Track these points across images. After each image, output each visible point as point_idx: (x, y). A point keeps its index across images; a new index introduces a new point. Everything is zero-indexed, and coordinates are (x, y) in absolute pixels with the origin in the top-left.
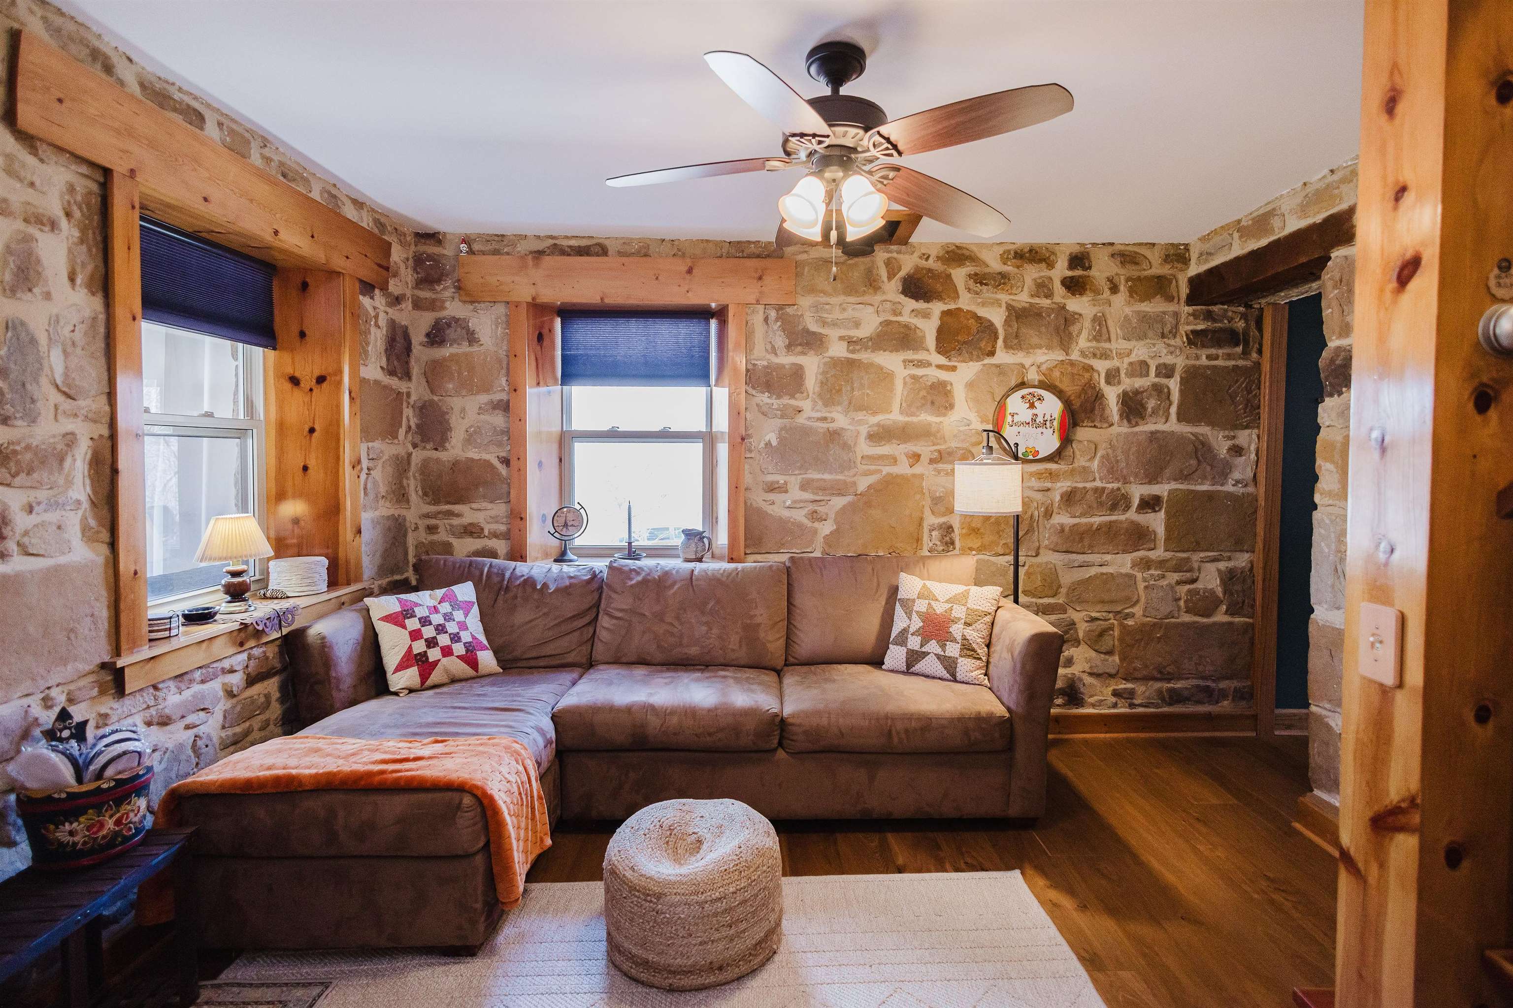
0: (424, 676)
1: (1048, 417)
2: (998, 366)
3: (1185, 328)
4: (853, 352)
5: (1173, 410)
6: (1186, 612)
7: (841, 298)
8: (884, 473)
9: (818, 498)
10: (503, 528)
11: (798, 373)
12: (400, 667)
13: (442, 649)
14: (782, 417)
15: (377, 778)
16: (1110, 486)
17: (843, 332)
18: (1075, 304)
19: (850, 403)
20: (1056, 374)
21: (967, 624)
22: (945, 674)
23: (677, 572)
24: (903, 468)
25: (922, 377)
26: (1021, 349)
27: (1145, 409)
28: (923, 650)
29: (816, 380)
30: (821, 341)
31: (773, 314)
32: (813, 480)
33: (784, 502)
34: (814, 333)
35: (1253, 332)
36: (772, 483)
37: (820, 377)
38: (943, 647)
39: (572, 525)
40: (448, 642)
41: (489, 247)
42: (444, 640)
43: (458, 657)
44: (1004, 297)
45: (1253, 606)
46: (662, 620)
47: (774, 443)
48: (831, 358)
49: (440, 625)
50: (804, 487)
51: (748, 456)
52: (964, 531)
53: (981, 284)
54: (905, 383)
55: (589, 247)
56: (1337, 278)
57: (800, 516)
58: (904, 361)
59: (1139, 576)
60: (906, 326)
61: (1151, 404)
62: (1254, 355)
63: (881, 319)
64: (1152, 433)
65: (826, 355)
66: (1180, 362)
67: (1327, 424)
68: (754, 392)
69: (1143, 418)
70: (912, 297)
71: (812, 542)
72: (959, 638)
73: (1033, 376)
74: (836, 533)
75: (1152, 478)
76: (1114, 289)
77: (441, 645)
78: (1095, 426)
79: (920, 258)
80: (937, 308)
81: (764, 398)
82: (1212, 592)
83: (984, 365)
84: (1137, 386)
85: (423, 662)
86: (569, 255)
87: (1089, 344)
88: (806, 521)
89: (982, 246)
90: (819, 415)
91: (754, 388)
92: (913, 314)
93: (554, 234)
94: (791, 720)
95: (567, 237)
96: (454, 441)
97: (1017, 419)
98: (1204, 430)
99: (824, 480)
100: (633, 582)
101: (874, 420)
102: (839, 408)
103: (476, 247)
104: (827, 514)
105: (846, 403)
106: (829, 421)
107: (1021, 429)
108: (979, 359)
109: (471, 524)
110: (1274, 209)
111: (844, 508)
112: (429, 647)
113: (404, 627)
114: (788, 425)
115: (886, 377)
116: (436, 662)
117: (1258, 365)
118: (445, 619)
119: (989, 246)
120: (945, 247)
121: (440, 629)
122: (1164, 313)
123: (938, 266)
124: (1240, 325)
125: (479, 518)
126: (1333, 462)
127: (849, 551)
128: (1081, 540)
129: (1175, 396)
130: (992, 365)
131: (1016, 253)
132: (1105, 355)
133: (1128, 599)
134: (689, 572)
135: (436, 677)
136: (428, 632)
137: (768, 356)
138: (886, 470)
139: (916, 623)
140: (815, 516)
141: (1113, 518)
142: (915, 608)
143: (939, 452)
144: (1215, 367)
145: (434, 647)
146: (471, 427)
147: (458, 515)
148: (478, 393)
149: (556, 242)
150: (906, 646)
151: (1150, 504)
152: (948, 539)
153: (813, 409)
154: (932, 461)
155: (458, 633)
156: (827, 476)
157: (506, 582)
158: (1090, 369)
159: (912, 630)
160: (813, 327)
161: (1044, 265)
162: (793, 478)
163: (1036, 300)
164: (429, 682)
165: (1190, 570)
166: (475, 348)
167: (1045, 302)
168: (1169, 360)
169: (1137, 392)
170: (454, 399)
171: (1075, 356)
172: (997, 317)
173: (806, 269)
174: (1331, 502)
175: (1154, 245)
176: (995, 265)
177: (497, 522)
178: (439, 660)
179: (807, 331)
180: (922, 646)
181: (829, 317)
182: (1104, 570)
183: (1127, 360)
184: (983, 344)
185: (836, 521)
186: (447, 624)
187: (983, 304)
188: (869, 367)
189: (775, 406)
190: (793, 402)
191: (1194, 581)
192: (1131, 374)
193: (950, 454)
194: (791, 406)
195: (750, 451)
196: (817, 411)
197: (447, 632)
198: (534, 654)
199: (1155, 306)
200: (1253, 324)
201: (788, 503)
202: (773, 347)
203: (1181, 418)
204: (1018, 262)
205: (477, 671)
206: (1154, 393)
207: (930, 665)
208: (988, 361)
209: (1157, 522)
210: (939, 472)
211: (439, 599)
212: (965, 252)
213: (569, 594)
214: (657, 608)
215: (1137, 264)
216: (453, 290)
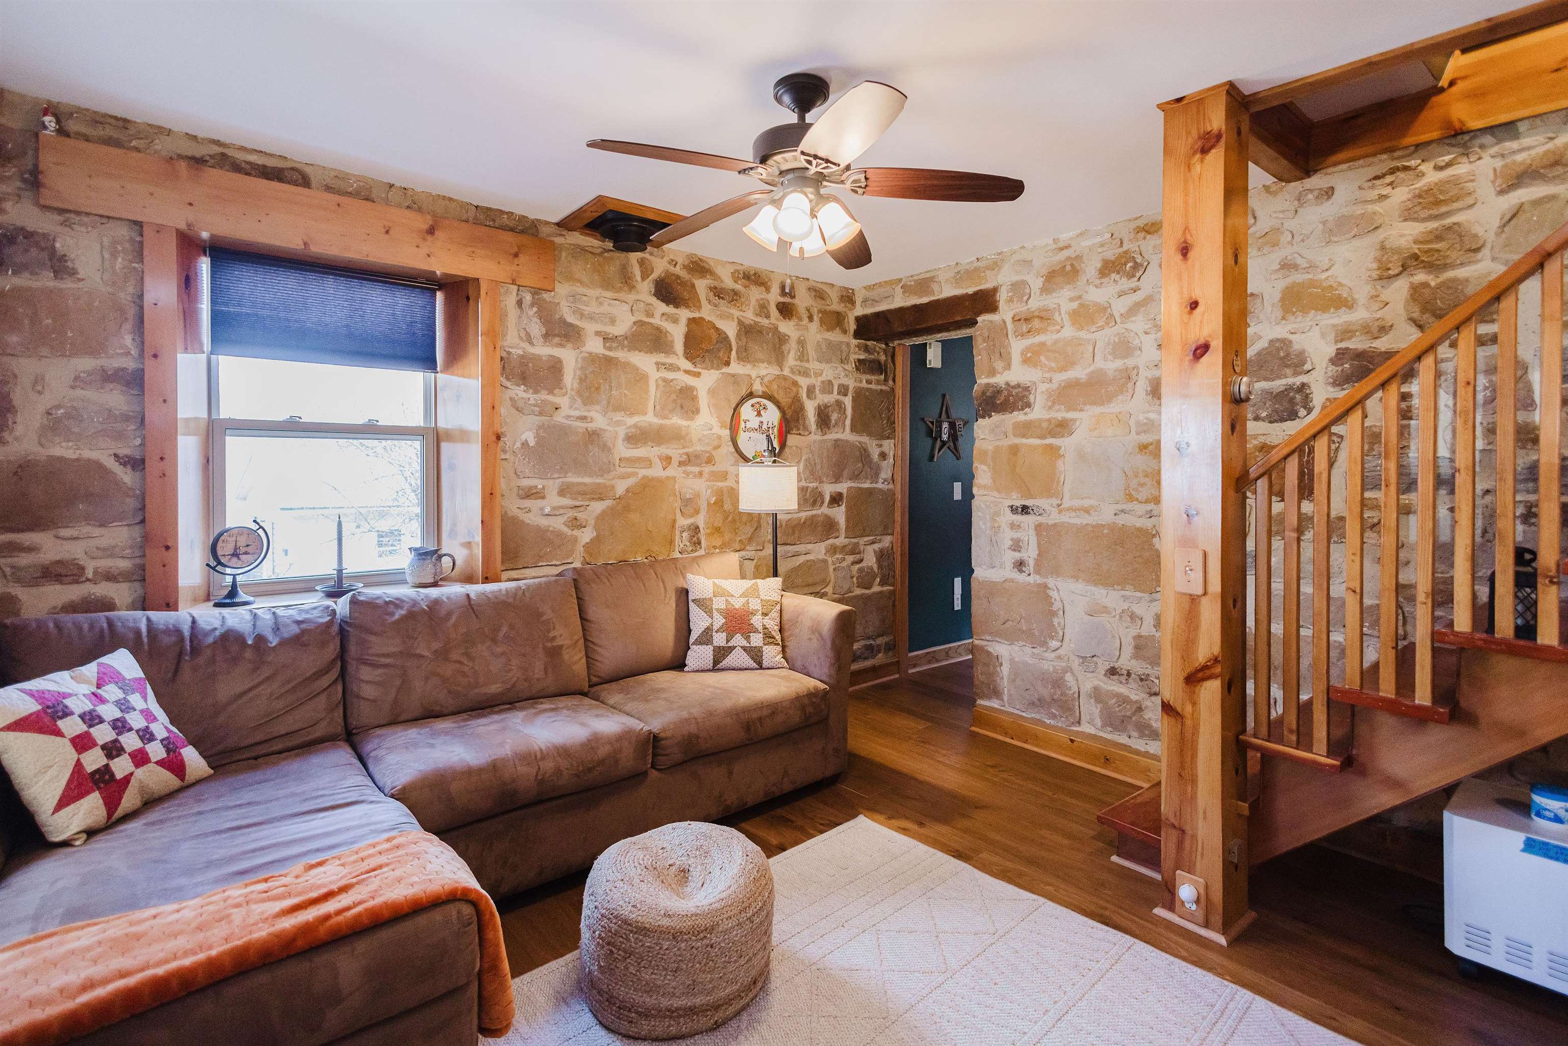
0: (111, 803)
1: (770, 425)
2: (733, 376)
3: (854, 357)
4: (610, 349)
5: (848, 422)
6: (858, 587)
7: (598, 292)
8: (640, 476)
9: (577, 503)
10: (124, 564)
11: (555, 368)
12: (67, 799)
13: (133, 755)
14: (540, 414)
15: (322, 930)
16: (811, 485)
17: (599, 327)
18: (786, 327)
19: (609, 403)
20: (775, 387)
21: (765, 614)
22: (752, 664)
23: (448, 598)
24: (656, 471)
25: (672, 381)
26: (749, 362)
27: (830, 421)
28: (730, 644)
29: (575, 375)
30: (579, 334)
31: (528, 298)
32: (573, 484)
33: (542, 509)
34: (571, 325)
35: (890, 365)
36: (531, 488)
37: (578, 373)
38: (748, 638)
39: (246, 553)
40: (138, 744)
41: (99, 132)
42: (131, 742)
43: (157, 763)
44: (736, 313)
45: (894, 577)
46: (447, 659)
47: (532, 443)
48: (590, 354)
49: (117, 720)
50: (562, 492)
51: (503, 457)
52: (709, 531)
53: (719, 298)
54: (657, 386)
55: (281, 170)
56: (986, 334)
57: (558, 524)
58: (657, 364)
59: (830, 560)
60: (658, 329)
61: (834, 417)
62: (891, 382)
63: (634, 319)
64: (836, 441)
65: (583, 349)
66: (851, 384)
67: (982, 437)
68: (508, 384)
69: (829, 428)
70: (663, 300)
71: (572, 551)
72: (760, 628)
73: (758, 388)
74: (597, 541)
75: (837, 479)
76: (811, 318)
77: (129, 749)
78: (800, 434)
79: (669, 263)
80: (684, 314)
81: (519, 392)
82: (871, 568)
83: (723, 373)
84: (826, 401)
85: (106, 783)
86: (248, 174)
87: (796, 363)
88: (565, 529)
89: (718, 262)
90: (577, 413)
91: (508, 379)
92: (664, 318)
93: (222, 139)
94: (662, 735)
95: (243, 149)
96: (19, 430)
97: (749, 425)
98: (865, 439)
99: (585, 484)
100: (397, 617)
101: (632, 421)
102: (598, 407)
103: (72, 126)
104: (587, 521)
105: (605, 402)
106: (589, 420)
107: (752, 434)
108: (718, 368)
109: (59, 562)
110: (934, 277)
111: (604, 512)
112: (110, 756)
113: (58, 733)
114: (546, 423)
115: (641, 378)
116: (127, 779)
117: (893, 389)
118: (122, 711)
119: (724, 264)
120: (690, 256)
121: (120, 726)
122: (842, 342)
123: (683, 274)
124: (883, 358)
125: (75, 551)
126: (986, 464)
127: (609, 559)
128: (793, 533)
129: (849, 412)
130: (729, 374)
131: (744, 273)
132: (805, 373)
133: (824, 581)
134: (465, 598)
135: (130, 800)
136: (103, 734)
137: (523, 345)
138: (642, 472)
139: (719, 621)
140: (576, 524)
141: (814, 512)
142: (714, 606)
143: (687, 454)
144: (870, 389)
145: (118, 755)
146: (58, 407)
147: (30, 549)
148: (74, 354)
149: (226, 151)
150: (712, 644)
151: (836, 499)
152: (695, 539)
153: (571, 407)
154: (681, 464)
155: (147, 727)
156: (587, 480)
157: (188, 643)
158: (795, 383)
159: (715, 628)
160: (570, 319)
161: (763, 289)
162: (551, 482)
163: (759, 319)
164: (120, 812)
165: (859, 553)
166: (68, 284)
167: (765, 322)
168: (845, 381)
169: (826, 407)
170: (21, 360)
171: (786, 372)
172: (731, 330)
173: (564, 254)
174: (985, 493)
175: (833, 285)
176: (729, 283)
177: (112, 556)
178: (132, 774)
179: (563, 322)
180: (728, 641)
181: (587, 310)
182: (808, 557)
183: (820, 379)
184: (721, 354)
185: (596, 527)
186: (127, 716)
187: (721, 317)
188: (627, 365)
189: (532, 402)
190: (550, 398)
191: (861, 561)
192: (823, 391)
193: (697, 457)
194: (551, 403)
195: (505, 451)
196: (576, 409)
197: (131, 729)
198: (259, 737)
199: (835, 336)
200: (890, 358)
201: (547, 510)
202: (528, 335)
203: (854, 429)
204: (746, 282)
205: (183, 779)
206: (837, 408)
207: (739, 657)
208: (725, 370)
209: (839, 514)
210: (688, 474)
211: (95, 681)
212: (705, 265)
213: (305, 645)
214: (436, 645)
215: (823, 299)
216: (18, 184)
